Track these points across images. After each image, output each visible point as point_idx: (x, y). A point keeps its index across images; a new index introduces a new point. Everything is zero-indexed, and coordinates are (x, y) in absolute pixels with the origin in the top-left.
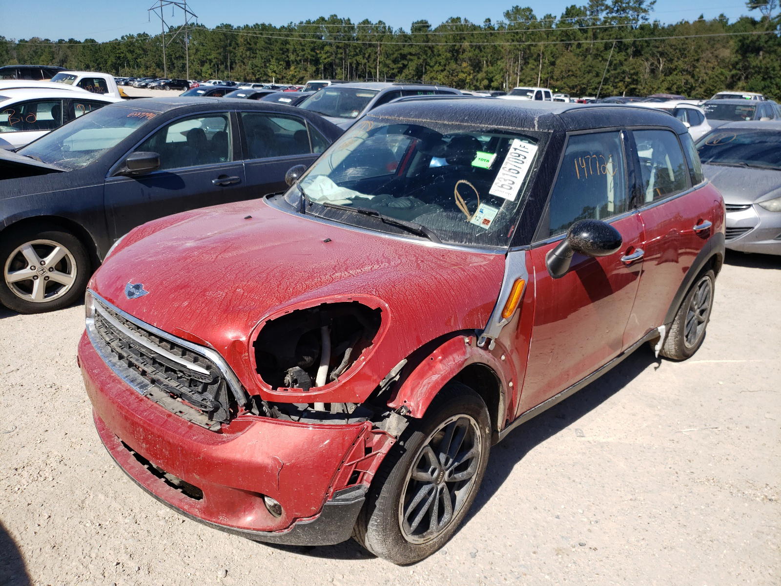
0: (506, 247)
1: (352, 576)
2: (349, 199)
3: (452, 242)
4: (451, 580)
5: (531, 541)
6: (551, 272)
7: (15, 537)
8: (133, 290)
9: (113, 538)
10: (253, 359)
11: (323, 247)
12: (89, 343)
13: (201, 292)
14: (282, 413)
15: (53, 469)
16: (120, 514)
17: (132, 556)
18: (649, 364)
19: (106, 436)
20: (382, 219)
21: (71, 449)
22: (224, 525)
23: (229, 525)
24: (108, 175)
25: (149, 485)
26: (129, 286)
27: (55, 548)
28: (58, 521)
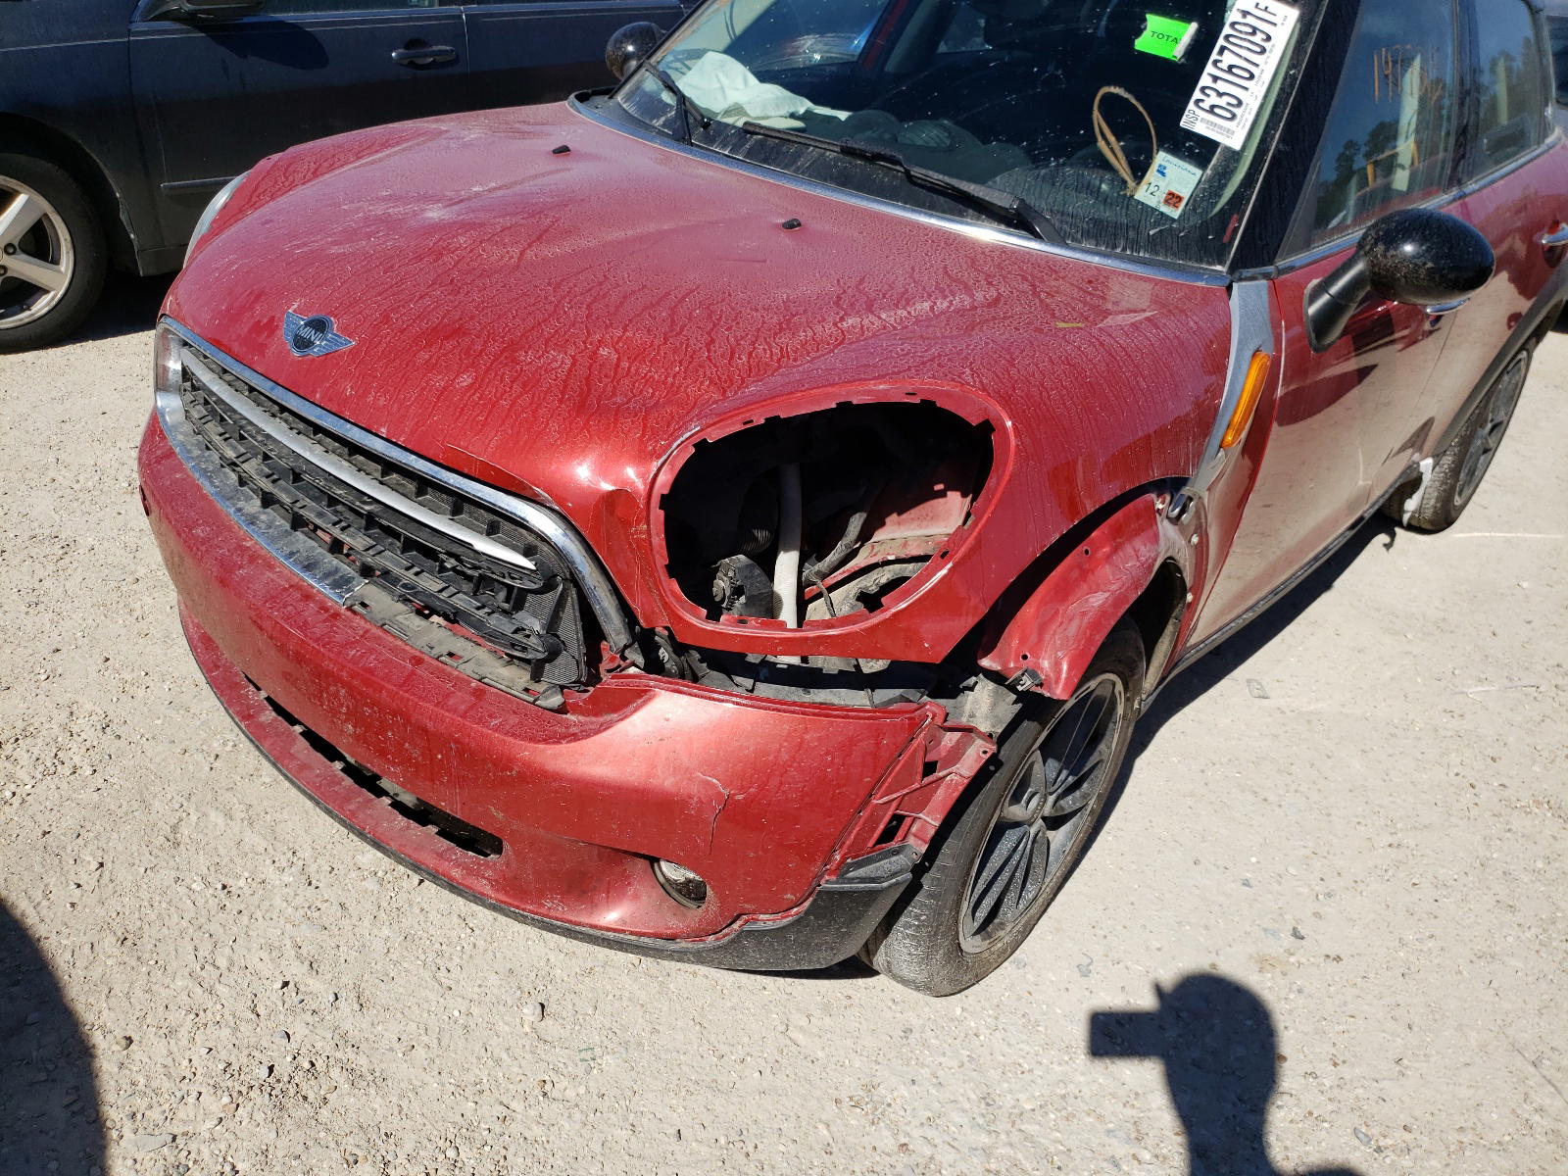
0: (1219, 268)
1: (827, 1019)
2: (793, 116)
3: (1090, 246)
4: (1046, 1028)
5: (1201, 939)
6: (1313, 335)
7: (23, 915)
8: (308, 333)
9: (260, 919)
10: (659, 540)
11: (785, 240)
12: (171, 454)
13: (502, 352)
14: (709, 667)
15: (88, 744)
16: (269, 862)
17: (315, 966)
18: (1373, 538)
19: (225, 683)
20: (907, 173)
21: (123, 698)
22: (557, 919)
23: (570, 922)
24: (137, 16)
25: (353, 813)
26: (294, 318)
27: (128, 943)
28: (124, 876)
